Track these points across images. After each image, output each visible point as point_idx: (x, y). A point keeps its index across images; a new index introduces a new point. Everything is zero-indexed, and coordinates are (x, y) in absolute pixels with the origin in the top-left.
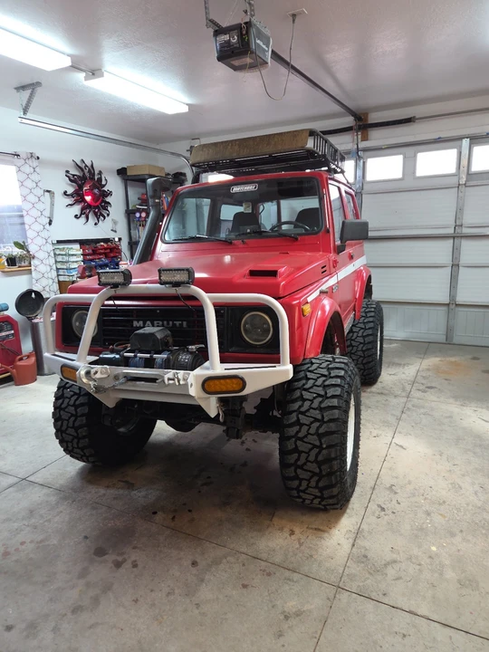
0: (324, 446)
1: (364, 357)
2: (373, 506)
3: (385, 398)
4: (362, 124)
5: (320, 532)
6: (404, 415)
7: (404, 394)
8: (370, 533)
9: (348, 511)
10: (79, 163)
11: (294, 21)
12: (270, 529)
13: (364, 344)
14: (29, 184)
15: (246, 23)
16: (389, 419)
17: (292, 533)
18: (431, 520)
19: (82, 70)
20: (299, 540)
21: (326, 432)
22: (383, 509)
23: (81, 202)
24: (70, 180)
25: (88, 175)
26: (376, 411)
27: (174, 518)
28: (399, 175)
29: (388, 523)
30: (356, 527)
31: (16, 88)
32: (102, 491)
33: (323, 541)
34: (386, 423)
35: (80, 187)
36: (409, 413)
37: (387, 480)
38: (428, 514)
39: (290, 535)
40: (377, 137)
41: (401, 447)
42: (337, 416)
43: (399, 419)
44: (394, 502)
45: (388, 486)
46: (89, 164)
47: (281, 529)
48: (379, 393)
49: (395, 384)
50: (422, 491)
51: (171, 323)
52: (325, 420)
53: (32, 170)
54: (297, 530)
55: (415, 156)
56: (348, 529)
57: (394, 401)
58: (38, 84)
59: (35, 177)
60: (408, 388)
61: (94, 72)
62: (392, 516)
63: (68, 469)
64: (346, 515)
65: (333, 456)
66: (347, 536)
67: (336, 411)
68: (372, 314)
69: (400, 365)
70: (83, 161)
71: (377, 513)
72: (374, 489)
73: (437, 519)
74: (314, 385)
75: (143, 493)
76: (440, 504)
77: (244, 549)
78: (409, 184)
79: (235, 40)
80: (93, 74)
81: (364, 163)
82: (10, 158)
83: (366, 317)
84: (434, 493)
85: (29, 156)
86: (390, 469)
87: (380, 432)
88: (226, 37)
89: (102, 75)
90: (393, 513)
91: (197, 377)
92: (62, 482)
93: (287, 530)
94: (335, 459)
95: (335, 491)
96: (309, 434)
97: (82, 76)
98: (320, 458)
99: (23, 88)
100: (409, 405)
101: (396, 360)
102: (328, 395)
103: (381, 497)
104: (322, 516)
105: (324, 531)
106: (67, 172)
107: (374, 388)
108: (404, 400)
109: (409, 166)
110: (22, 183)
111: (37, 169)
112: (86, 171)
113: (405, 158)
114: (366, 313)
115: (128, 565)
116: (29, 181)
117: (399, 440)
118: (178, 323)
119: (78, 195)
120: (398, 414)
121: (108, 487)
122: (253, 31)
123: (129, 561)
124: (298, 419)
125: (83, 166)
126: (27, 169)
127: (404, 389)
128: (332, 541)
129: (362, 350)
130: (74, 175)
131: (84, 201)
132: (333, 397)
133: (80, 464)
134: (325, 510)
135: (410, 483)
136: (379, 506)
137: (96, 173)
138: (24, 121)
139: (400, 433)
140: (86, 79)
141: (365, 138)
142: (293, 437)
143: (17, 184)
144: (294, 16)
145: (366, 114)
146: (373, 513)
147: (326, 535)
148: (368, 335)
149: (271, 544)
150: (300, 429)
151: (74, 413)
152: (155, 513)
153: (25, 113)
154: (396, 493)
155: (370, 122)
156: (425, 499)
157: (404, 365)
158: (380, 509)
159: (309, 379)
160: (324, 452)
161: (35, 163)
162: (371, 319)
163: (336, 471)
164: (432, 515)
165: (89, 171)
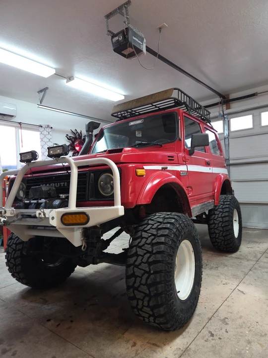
0: (152, 272)
1: (223, 232)
2: (205, 332)
3: (240, 261)
4: (226, 100)
5: (155, 347)
6: (251, 272)
7: (255, 259)
8: (195, 352)
9: (184, 333)
10: (74, 131)
11: (160, 31)
12: (120, 340)
13: (223, 222)
14: (45, 140)
15: (126, 29)
16: (239, 274)
17: (135, 345)
18: (250, 348)
19: (65, 78)
20: (137, 351)
21: (154, 261)
22: (212, 335)
23: (73, 150)
24: (68, 139)
25: (77, 136)
26: (230, 268)
27: (58, 325)
28: (251, 126)
29: (213, 346)
30: (185, 347)
31: (38, 92)
32: (26, 304)
33: (155, 354)
34: (235, 276)
35: (73, 143)
36: (255, 271)
37: (222, 314)
38: (249, 342)
39: (132, 346)
40: (236, 107)
41: (242, 292)
42: (162, 249)
43: (246, 274)
44: (224, 330)
45: (222, 318)
46: (79, 131)
47: (128, 341)
48: (236, 258)
49: (250, 253)
50: (249, 325)
51: (59, 184)
52: (154, 252)
53: (48, 133)
54: (139, 343)
55: (260, 115)
56: (179, 347)
57: (245, 263)
58: (47, 88)
59: (49, 137)
60: (259, 256)
61: (70, 78)
62: (218, 341)
63: (17, 289)
64: (181, 336)
65: (158, 280)
66: (176, 352)
67: (162, 246)
68: (228, 203)
69: (257, 242)
70: (76, 130)
71: (207, 337)
72: (210, 319)
73: (256, 347)
74: (151, 228)
75: (49, 307)
76: (261, 336)
77: (93, 353)
78: (257, 131)
79: (121, 38)
80: (70, 79)
81: (228, 121)
82: (37, 128)
83: (224, 205)
84: (258, 327)
85: (47, 126)
86: (228, 306)
87: (229, 282)
88: (117, 38)
89: (74, 79)
90: (220, 339)
91: (58, 212)
92: (8, 296)
93: (131, 342)
94: (160, 283)
95: (162, 310)
96: (143, 262)
97: (65, 81)
98: (149, 282)
99: (41, 91)
100: (256, 266)
101: (256, 240)
102: (159, 235)
103: (214, 326)
104: (162, 335)
105: (159, 346)
106: (67, 135)
107: (234, 255)
108: (254, 263)
109: (257, 120)
110: (42, 140)
111: (50, 133)
112: (77, 135)
113: (253, 116)
114: (224, 202)
115: (9, 353)
116: (45, 138)
117: (241, 287)
118: (62, 184)
119: (72, 146)
120: (246, 270)
121: (31, 301)
122: (130, 33)
123: (12, 351)
124: (137, 252)
125: (75, 132)
126: (45, 133)
127: (255, 257)
128: (162, 355)
129: (221, 226)
130: (70, 137)
131: (75, 149)
132: (162, 236)
133: (25, 287)
134: (167, 331)
135: (241, 317)
136: (210, 332)
137: (83, 136)
138: (40, 106)
139: (244, 283)
140: (67, 82)
141: (228, 108)
142: (132, 265)
143: (40, 140)
144: (160, 29)
145: (228, 95)
146: (203, 338)
147: (159, 349)
148: (225, 216)
149: (115, 352)
150: (137, 258)
151: (15, 248)
152: (49, 320)
153: (40, 103)
154: (227, 324)
155: (230, 98)
156: (250, 330)
157: (260, 242)
158: (210, 334)
159: (149, 224)
160: (152, 276)
161: (50, 130)
162: (227, 206)
163: (161, 293)
164: (253, 344)
165: (79, 135)
